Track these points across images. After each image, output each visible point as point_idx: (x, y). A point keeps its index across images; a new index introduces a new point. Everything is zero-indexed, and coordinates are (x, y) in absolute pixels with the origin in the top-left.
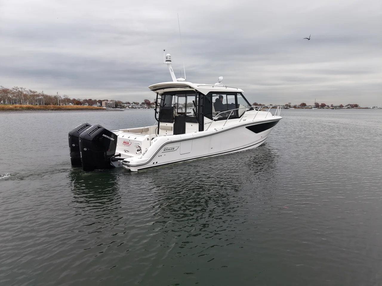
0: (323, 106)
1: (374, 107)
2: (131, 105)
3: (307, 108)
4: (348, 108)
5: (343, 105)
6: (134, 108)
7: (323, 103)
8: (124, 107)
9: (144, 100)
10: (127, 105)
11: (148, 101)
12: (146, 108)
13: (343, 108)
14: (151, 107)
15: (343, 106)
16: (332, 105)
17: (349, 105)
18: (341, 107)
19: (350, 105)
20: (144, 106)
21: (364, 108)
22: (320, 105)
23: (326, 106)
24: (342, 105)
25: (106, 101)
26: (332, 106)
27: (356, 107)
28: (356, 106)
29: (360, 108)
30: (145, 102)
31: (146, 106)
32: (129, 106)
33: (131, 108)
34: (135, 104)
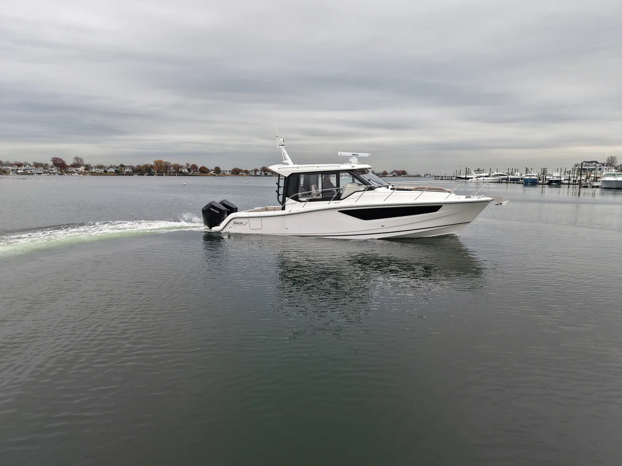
1: (427, 175)
2: (24, 168)
4: (394, 176)
5: (387, 172)
6: (29, 174)
8: (5, 172)
9: (51, 159)
10: (13, 168)
11: (60, 160)
12: (54, 174)
14: (67, 172)
15: (387, 174)
19: (397, 172)
20: (52, 170)
21: (413, 176)
24: (385, 171)
27: (403, 174)
29: (409, 176)
30: (54, 163)
31: (55, 170)
32: (18, 170)
33: (22, 174)
34: (30, 166)
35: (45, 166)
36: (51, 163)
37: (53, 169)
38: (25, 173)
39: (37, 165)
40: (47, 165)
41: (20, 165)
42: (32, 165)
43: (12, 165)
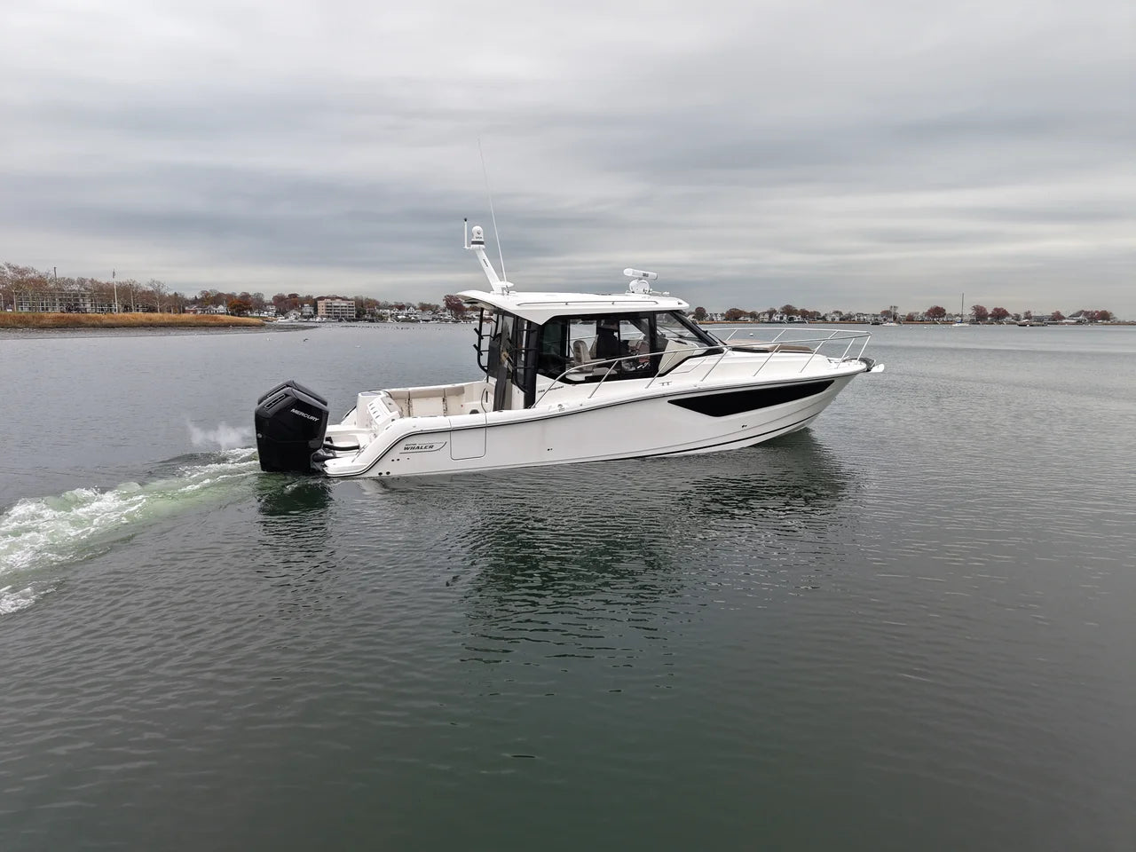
0: (999, 315)
2: (406, 312)
3: (947, 322)
4: (1079, 322)
5: (1063, 314)
6: (413, 321)
7: (999, 307)
8: (382, 318)
9: (443, 297)
10: (392, 312)
12: (447, 321)
13: (1064, 324)
14: (464, 319)
15: (1064, 318)
16: (1029, 312)
17: (1080, 313)
18: (1056, 318)
19: (1086, 314)
20: (444, 316)
21: (1129, 324)
22: (990, 313)
23: (1008, 315)
24: (1058, 313)
25: (329, 301)
26: (1028, 316)
27: (1103, 319)
28: (1104, 316)
29: (1119, 323)
30: (448, 305)
31: (448, 315)
32: (398, 315)
33: (403, 321)
34: (415, 308)
35: (433, 309)
36: (443, 305)
37: (446, 313)
38: (407, 320)
39: (424, 307)
40: (437, 306)
41: (401, 307)
42: (418, 307)
43: (391, 307)
